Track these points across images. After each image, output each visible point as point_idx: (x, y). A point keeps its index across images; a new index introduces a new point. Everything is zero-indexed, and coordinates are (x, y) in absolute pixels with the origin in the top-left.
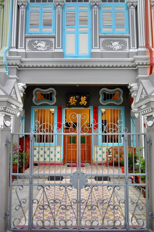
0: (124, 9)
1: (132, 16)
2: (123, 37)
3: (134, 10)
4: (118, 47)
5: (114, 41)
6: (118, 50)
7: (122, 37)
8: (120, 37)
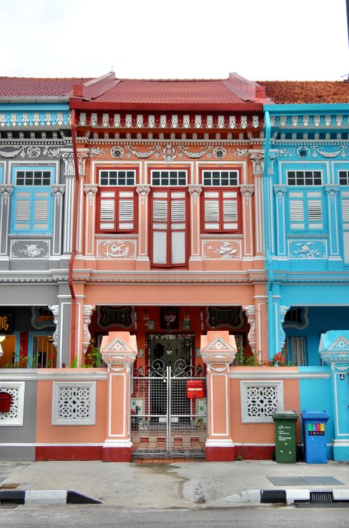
0: (48, 195)
1: (58, 207)
2: (44, 238)
3: (61, 198)
4: (35, 253)
5: (30, 244)
6: (36, 257)
7: (41, 238)
8: (39, 238)
